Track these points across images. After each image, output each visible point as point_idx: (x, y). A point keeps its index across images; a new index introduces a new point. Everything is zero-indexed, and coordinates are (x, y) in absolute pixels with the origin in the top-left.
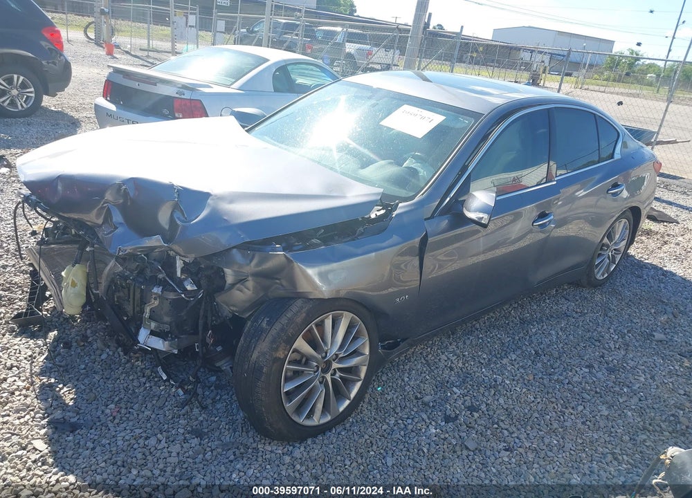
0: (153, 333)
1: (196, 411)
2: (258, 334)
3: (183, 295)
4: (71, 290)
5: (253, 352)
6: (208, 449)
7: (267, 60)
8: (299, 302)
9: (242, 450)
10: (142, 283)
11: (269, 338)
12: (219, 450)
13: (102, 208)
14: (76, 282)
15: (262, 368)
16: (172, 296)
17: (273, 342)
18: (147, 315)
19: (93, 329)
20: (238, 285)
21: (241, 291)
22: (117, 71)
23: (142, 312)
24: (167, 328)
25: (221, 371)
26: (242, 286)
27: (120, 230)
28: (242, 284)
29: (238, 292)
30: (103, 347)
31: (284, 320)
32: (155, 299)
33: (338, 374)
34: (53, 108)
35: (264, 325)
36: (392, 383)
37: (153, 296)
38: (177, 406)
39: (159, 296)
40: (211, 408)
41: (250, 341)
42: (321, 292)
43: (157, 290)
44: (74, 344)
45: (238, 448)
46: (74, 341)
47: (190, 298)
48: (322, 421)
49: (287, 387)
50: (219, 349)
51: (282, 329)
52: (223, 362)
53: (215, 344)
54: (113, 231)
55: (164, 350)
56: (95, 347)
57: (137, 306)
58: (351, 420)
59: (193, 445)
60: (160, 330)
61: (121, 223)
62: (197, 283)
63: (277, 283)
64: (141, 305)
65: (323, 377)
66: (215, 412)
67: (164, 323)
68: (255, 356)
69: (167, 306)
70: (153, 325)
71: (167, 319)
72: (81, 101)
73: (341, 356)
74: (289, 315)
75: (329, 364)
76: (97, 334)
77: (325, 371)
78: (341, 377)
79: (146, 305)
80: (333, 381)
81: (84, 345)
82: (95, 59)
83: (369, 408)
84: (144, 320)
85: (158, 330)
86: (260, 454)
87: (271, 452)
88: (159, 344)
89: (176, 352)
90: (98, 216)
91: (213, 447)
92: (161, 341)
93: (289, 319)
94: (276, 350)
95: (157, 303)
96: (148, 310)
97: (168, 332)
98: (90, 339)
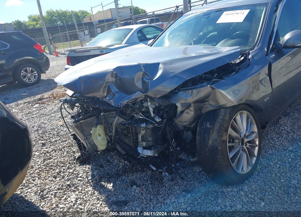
0: (144, 148)
1: (180, 181)
2: (208, 132)
3: (156, 125)
4: (99, 138)
5: (208, 141)
6: (198, 198)
7: (133, 29)
8: (222, 110)
9: (215, 194)
10: (135, 124)
11: (215, 132)
12: (203, 197)
13: (106, 86)
14: (100, 133)
15: (218, 147)
16: (151, 126)
17: (219, 132)
18: (140, 139)
19: (110, 156)
20: (186, 111)
21: (188, 113)
22: (71, 51)
23: (137, 139)
24: (151, 143)
25: (182, 160)
26: (188, 110)
27: (117, 95)
28: (188, 109)
29: (187, 114)
30: (119, 163)
31: (219, 121)
32: (143, 130)
33: (248, 144)
34: (45, 79)
35: (209, 126)
36: (268, 146)
37: (142, 129)
38: (169, 181)
39: (145, 128)
40: (186, 178)
41: (204, 137)
42: (232, 102)
43: (143, 125)
44: (104, 165)
45: (212, 194)
46: (103, 163)
47: (159, 125)
48: (248, 170)
49: (231, 156)
50: (178, 149)
51: (221, 125)
52: (182, 155)
53: (177, 146)
54: (113, 97)
55: (152, 155)
56: (115, 163)
57: (135, 136)
58: (259, 168)
59: (189, 198)
60: (148, 146)
61: (117, 92)
62: (161, 117)
63: (207, 104)
64: (136, 135)
65: (242, 148)
66: (189, 179)
67: (149, 141)
68: (210, 142)
69: (149, 132)
70: (144, 144)
71: (150, 139)
72: (55, 74)
73: (247, 135)
74: (221, 117)
75: (243, 140)
76: (113, 158)
77: (242, 144)
78: (250, 146)
79: (139, 135)
80: (247, 148)
81: (109, 164)
82: (52, 59)
83: (264, 160)
84: (139, 142)
85: (147, 146)
86: (226, 194)
87: (231, 191)
88: (149, 153)
89: (157, 155)
90: (104, 92)
91: (200, 196)
92: (149, 151)
93: (222, 119)
94: (222, 136)
95: (144, 132)
96: (140, 137)
97: (153, 146)
98: (111, 161)
